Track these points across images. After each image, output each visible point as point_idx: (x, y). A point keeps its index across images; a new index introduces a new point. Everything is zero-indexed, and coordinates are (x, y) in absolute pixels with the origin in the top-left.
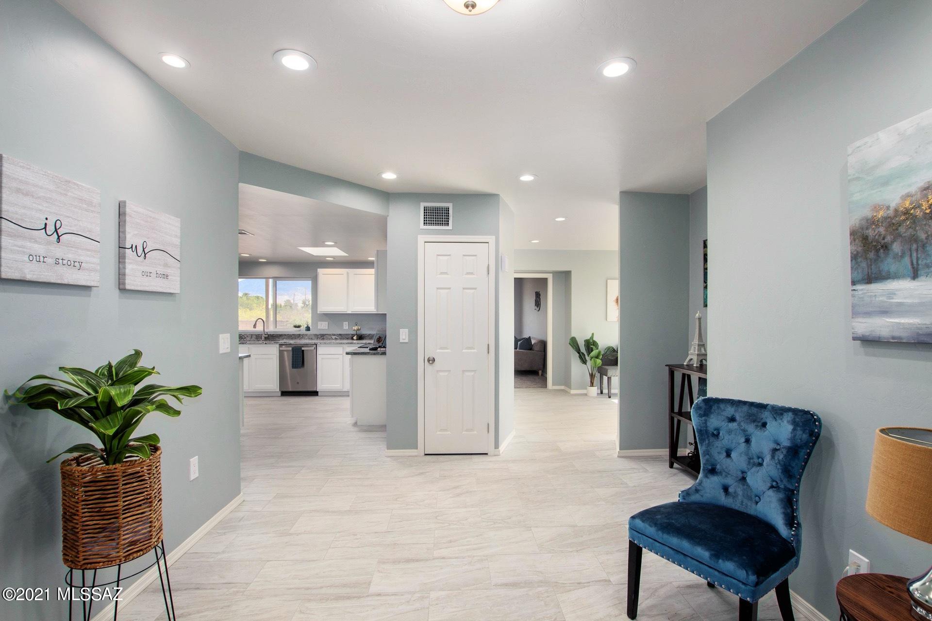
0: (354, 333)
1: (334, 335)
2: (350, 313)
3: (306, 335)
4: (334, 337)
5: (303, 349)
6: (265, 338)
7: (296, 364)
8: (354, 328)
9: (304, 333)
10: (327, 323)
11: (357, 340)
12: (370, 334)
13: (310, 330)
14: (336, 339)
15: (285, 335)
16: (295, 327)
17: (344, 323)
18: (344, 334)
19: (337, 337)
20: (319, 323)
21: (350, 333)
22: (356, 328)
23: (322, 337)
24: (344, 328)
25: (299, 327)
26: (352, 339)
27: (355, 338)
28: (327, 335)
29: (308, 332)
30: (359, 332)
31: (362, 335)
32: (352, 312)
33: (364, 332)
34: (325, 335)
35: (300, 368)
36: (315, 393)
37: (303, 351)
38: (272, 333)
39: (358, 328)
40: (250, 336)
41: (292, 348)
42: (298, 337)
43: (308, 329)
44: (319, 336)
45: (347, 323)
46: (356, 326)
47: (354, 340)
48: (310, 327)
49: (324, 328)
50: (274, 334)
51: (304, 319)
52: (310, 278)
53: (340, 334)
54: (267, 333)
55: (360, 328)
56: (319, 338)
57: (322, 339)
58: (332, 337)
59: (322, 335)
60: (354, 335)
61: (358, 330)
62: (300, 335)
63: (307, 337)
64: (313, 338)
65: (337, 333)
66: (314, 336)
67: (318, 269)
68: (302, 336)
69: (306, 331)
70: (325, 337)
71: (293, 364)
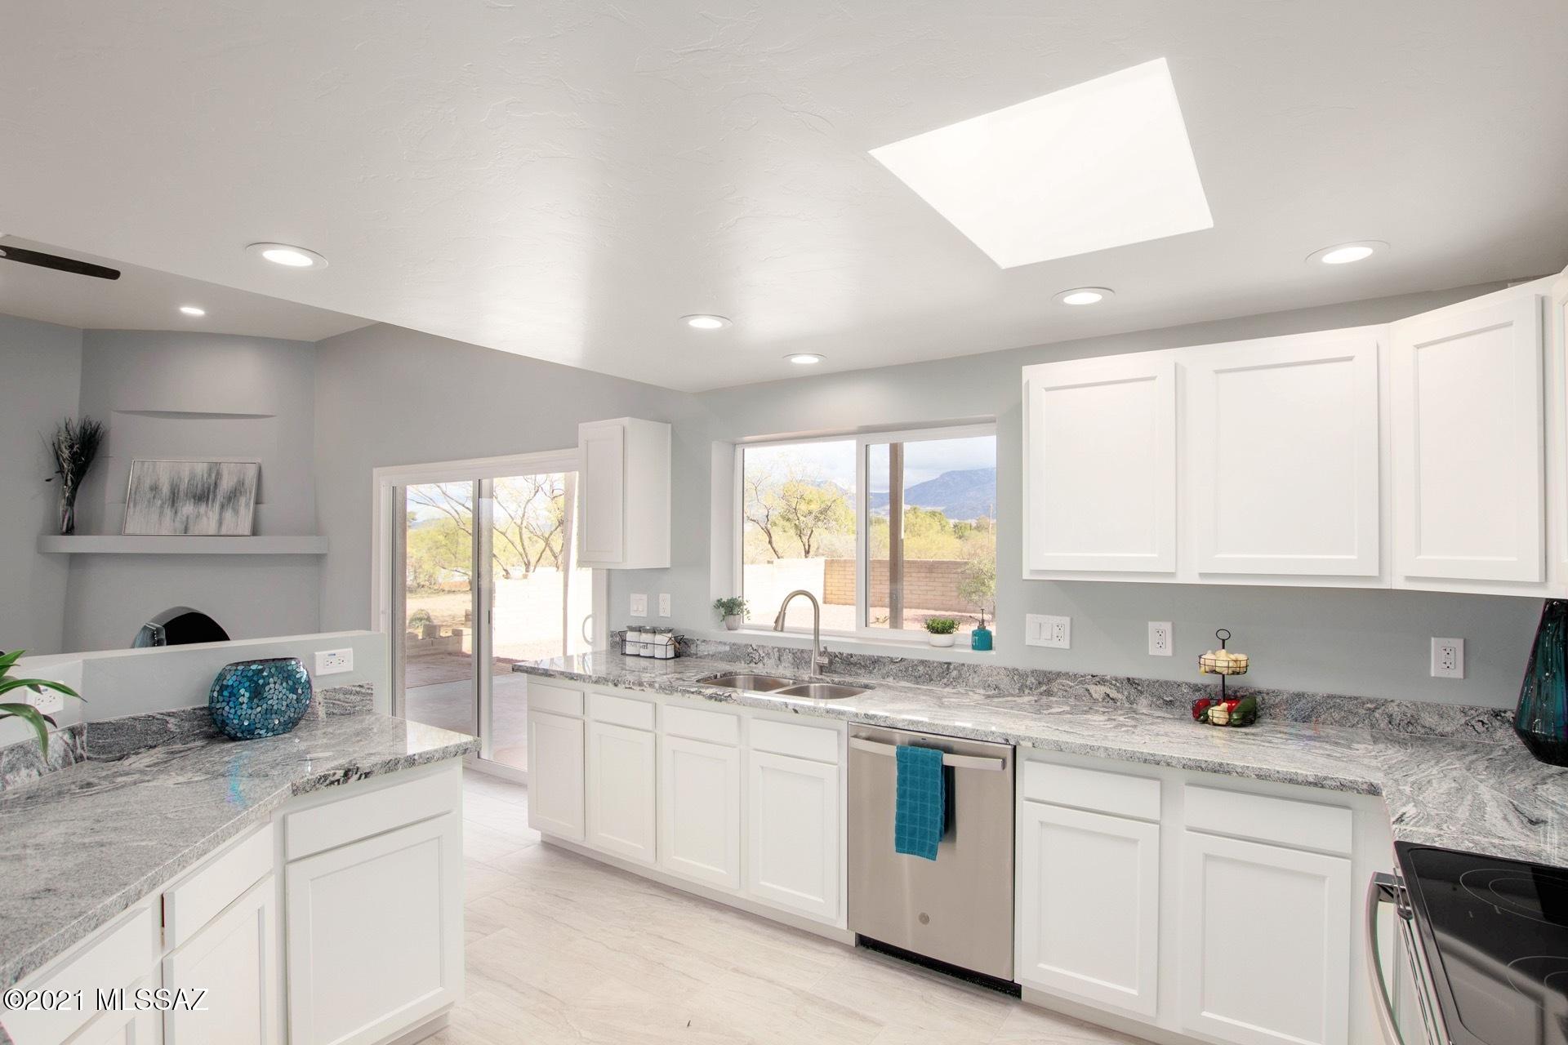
0: (1215, 683)
1: (1102, 681)
2: (1196, 580)
3: (975, 669)
4: (1098, 691)
5: (949, 760)
7: (912, 834)
8: (1209, 657)
9: (967, 661)
10: (1066, 620)
11: (1229, 724)
12: (1300, 696)
13: (990, 648)
14: (1109, 701)
15: (892, 661)
17: (1152, 626)
18: (1152, 683)
19: (1113, 694)
20: (1032, 620)
21: (1179, 679)
22: (1222, 659)
24: (1153, 650)
26: (1200, 713)
27: (1218, 712)
28: (1067, 675)
29: (982, 658)
30: (1231, 681)
31: (1252, 698)
32: (1203, 575)
33: (1263, 679)
34: (1059, 675)
36: (1009, 991)
37: (949, 774)
38: (846, 651)
39: (1236, 661)
40: (777, 654)
41: (902, 756)
42: (942, 676)
43: (983, 641)
44: (1031, 680)
45: (1167, 626)
46: (1224, 648)
47: (1215, 724)
48: (989, 633)
49: (1055, 644)
50: (851, 656)
51: (966, 563)
52: (993, 421)
53: (1129, 679)
54: (825, 648)
55: (1243, 664)
56: (1027, 691)
57: (1041, 694)
58: (1092, 691)
59: (1045, 673)
60: (1208, 690)
61: (1234, 673)
62: (948, 668)
63: (976, 681)
64: (1002, 686)
65: (1114, 674)
66: (1006, 680)
67: (1023, 368)
68: (954, 673)
69: (974, 648)
70: (1055, 687)
71: (899, 830)
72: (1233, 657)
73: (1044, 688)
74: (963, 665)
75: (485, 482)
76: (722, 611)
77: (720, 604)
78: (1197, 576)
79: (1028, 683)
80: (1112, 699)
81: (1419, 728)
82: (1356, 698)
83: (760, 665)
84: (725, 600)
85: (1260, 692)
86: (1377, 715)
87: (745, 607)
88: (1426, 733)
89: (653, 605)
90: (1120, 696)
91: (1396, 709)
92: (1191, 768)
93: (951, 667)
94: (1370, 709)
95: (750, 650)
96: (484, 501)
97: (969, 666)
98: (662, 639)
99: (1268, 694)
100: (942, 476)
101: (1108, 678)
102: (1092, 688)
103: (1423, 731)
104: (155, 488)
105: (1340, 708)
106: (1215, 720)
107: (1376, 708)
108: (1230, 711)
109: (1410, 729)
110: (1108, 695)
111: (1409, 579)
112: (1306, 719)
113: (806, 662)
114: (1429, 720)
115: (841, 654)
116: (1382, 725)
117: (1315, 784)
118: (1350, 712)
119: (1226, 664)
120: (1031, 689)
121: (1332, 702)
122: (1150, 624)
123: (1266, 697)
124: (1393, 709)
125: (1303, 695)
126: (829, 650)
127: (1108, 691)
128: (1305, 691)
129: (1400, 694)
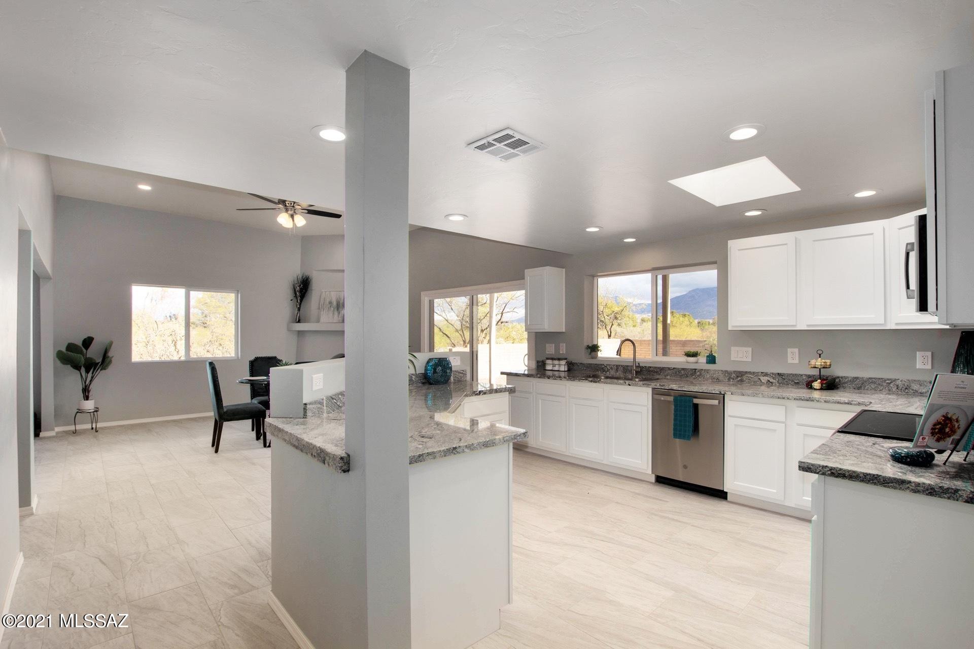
0: (815, 372)
1: (766, 375)
2: (805, 328)
3: (707, 371)
4: (764, 379)
5: (696, 401)
6: (636, 372)
7: (680, 432)
8: (813, 361)
9: (704, 368)
10: (750, 349)
11: (821, 389)
12: (857, 378)
13: (714, 363)
14: (770, 383)
15: (668, 370)
16: (689, 355)
17: (789, 350)
18: (789, 375)
19: (771, 380)
20: (734, 349)
22: (819, 362)
23: (739, 378)
24: (790, 361)
25: (695, 355)
26: (809, 386)
27: (817, 385)
28: (750, 373)
29: (711, 367)
30: (824, 372)
31: (834, 379)
32: (808, 326)
33: (839, 371)
34: (746, 372)
35: (689, 438)
36: (722, 495)
37: (696, 406)
38: (648, 365)
39: (825, 362)
40: (616, 368)
41: (675, 400)
42: (692, 375)
43: (711, 359)
44: (733, 375)
45: (796, 350)
46: (820, 357)
47: (815, 389)
48: (715, 356)
49: (745, 359)
50: (650, 367)
51: (705, 341)
52: (715, 263)
53: (778, 374)
54: (639, 364)
55: (828, 364)
56: (732, 380)
57: (738, 381)
58: (762, 379)
59: (740, 372)
60: (815, 377)
61: (824, 368)
62: (695, 372)
63: (708, 376)
64: (720, 378)
65: (772, 371)
66: (722, 376)
67: (729, 241)
68: (698, 373)
69: (707, 363)
70: (744, 378)
71: (675, 429)
72: (823, 361)
73: (739, 379)
74: (702, 370)
75: (475, 297)
76: (589, 350)
77: (588, 347)
78: (806, 326)
79: (732, 377)
80: (771, 382)
81: (911, 390)
82: (882, 379)
83: (608, 373)
84: (590, 345)
85: (838, 377)
86: (891, 385)
87: (600, 349)
88: (914, 393)
89: (557, 348)
90: (774, 381)
91: (900, 383)
92: (797, 399)
93: (697, 371)
94: (888, 383)
95: (603, 366)
96: (475, 307)
97: (705, 370)
98: (563, 362)
99: (842, 378)
100: (690, 292)
101: (769, 373)
102: (762, 378)
103: (912, 392)
104: (330, 303)
105: (875, 383)
106: (815, 387)
107: (891, 382)
108: (822, 384)
109: (906, 391)
110: (769, 381)
111: (897, 324)
112: (859, 388)
113: (629, 371)
114: (915, 387)
115: (646, 367)
116: (894, 390)
117: (848, 403)
118: (879, 384)
119: (820, 364)
120: (733, 379)
121: (871, 381)
122: (788, 349)
123: (841, 379)
124: (898, 382)
125: (858, 377)
126: (641, 365)
127: (769, 379)
128: (858, 376)
129: (902, 376)
